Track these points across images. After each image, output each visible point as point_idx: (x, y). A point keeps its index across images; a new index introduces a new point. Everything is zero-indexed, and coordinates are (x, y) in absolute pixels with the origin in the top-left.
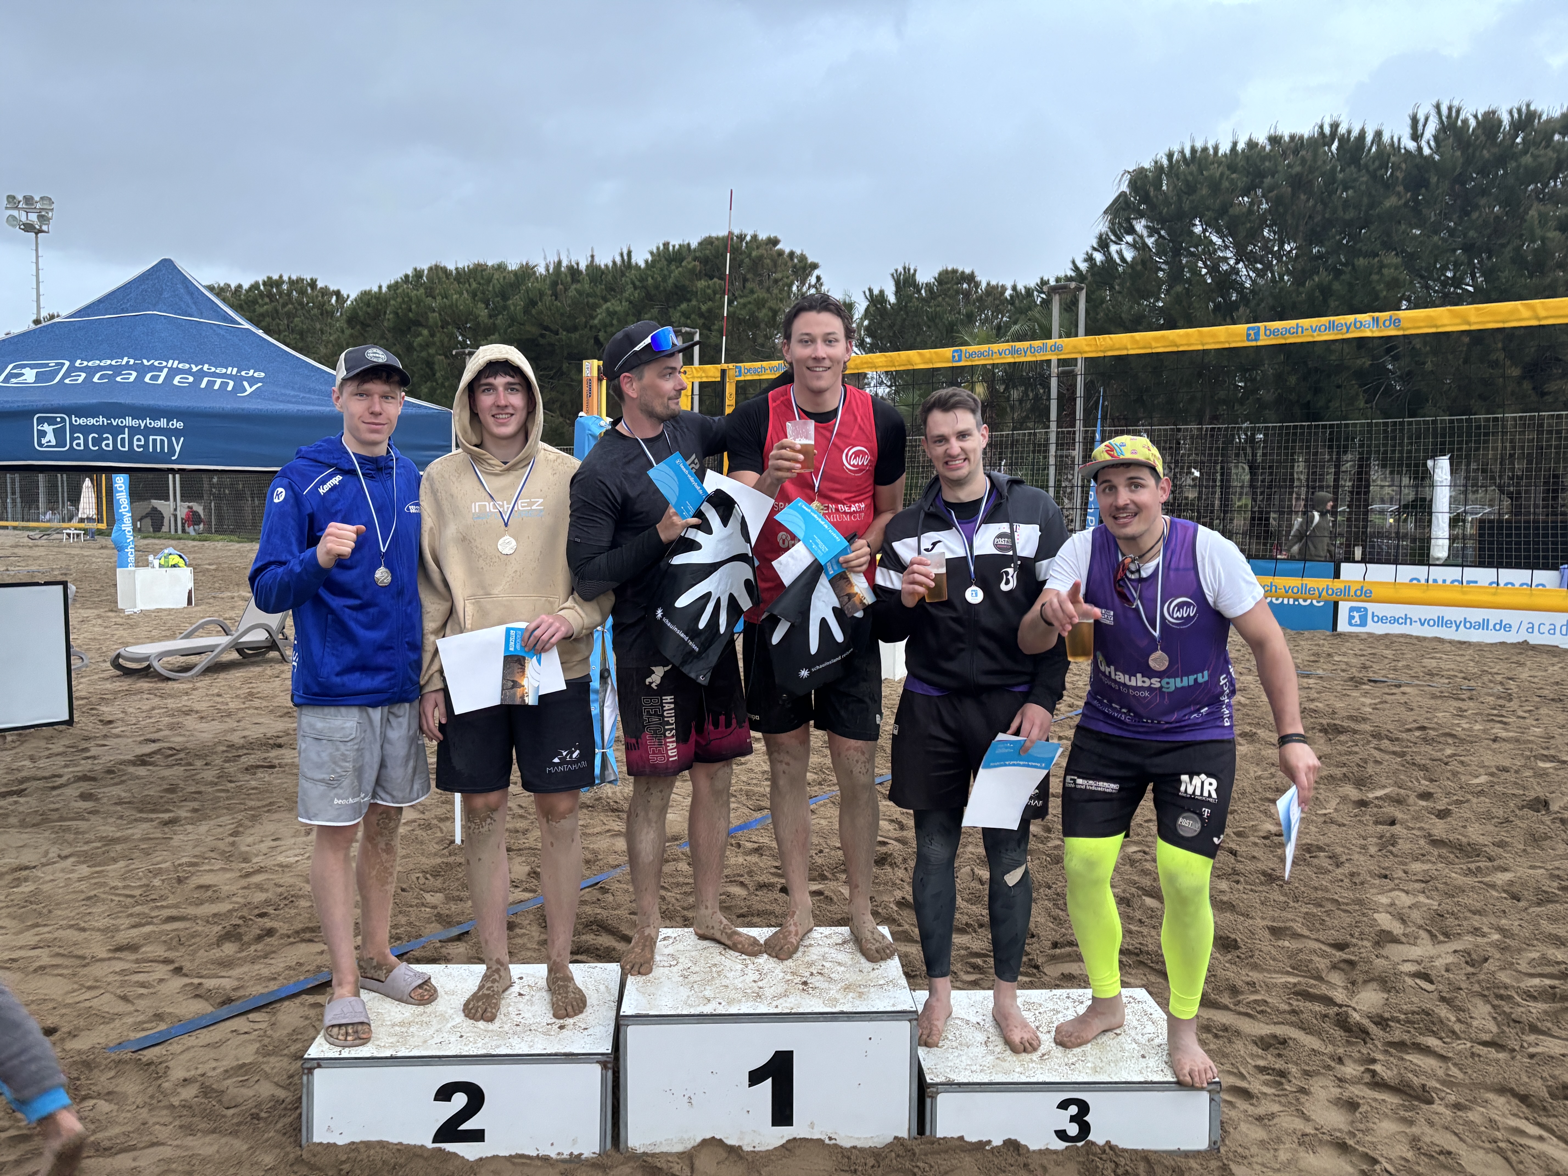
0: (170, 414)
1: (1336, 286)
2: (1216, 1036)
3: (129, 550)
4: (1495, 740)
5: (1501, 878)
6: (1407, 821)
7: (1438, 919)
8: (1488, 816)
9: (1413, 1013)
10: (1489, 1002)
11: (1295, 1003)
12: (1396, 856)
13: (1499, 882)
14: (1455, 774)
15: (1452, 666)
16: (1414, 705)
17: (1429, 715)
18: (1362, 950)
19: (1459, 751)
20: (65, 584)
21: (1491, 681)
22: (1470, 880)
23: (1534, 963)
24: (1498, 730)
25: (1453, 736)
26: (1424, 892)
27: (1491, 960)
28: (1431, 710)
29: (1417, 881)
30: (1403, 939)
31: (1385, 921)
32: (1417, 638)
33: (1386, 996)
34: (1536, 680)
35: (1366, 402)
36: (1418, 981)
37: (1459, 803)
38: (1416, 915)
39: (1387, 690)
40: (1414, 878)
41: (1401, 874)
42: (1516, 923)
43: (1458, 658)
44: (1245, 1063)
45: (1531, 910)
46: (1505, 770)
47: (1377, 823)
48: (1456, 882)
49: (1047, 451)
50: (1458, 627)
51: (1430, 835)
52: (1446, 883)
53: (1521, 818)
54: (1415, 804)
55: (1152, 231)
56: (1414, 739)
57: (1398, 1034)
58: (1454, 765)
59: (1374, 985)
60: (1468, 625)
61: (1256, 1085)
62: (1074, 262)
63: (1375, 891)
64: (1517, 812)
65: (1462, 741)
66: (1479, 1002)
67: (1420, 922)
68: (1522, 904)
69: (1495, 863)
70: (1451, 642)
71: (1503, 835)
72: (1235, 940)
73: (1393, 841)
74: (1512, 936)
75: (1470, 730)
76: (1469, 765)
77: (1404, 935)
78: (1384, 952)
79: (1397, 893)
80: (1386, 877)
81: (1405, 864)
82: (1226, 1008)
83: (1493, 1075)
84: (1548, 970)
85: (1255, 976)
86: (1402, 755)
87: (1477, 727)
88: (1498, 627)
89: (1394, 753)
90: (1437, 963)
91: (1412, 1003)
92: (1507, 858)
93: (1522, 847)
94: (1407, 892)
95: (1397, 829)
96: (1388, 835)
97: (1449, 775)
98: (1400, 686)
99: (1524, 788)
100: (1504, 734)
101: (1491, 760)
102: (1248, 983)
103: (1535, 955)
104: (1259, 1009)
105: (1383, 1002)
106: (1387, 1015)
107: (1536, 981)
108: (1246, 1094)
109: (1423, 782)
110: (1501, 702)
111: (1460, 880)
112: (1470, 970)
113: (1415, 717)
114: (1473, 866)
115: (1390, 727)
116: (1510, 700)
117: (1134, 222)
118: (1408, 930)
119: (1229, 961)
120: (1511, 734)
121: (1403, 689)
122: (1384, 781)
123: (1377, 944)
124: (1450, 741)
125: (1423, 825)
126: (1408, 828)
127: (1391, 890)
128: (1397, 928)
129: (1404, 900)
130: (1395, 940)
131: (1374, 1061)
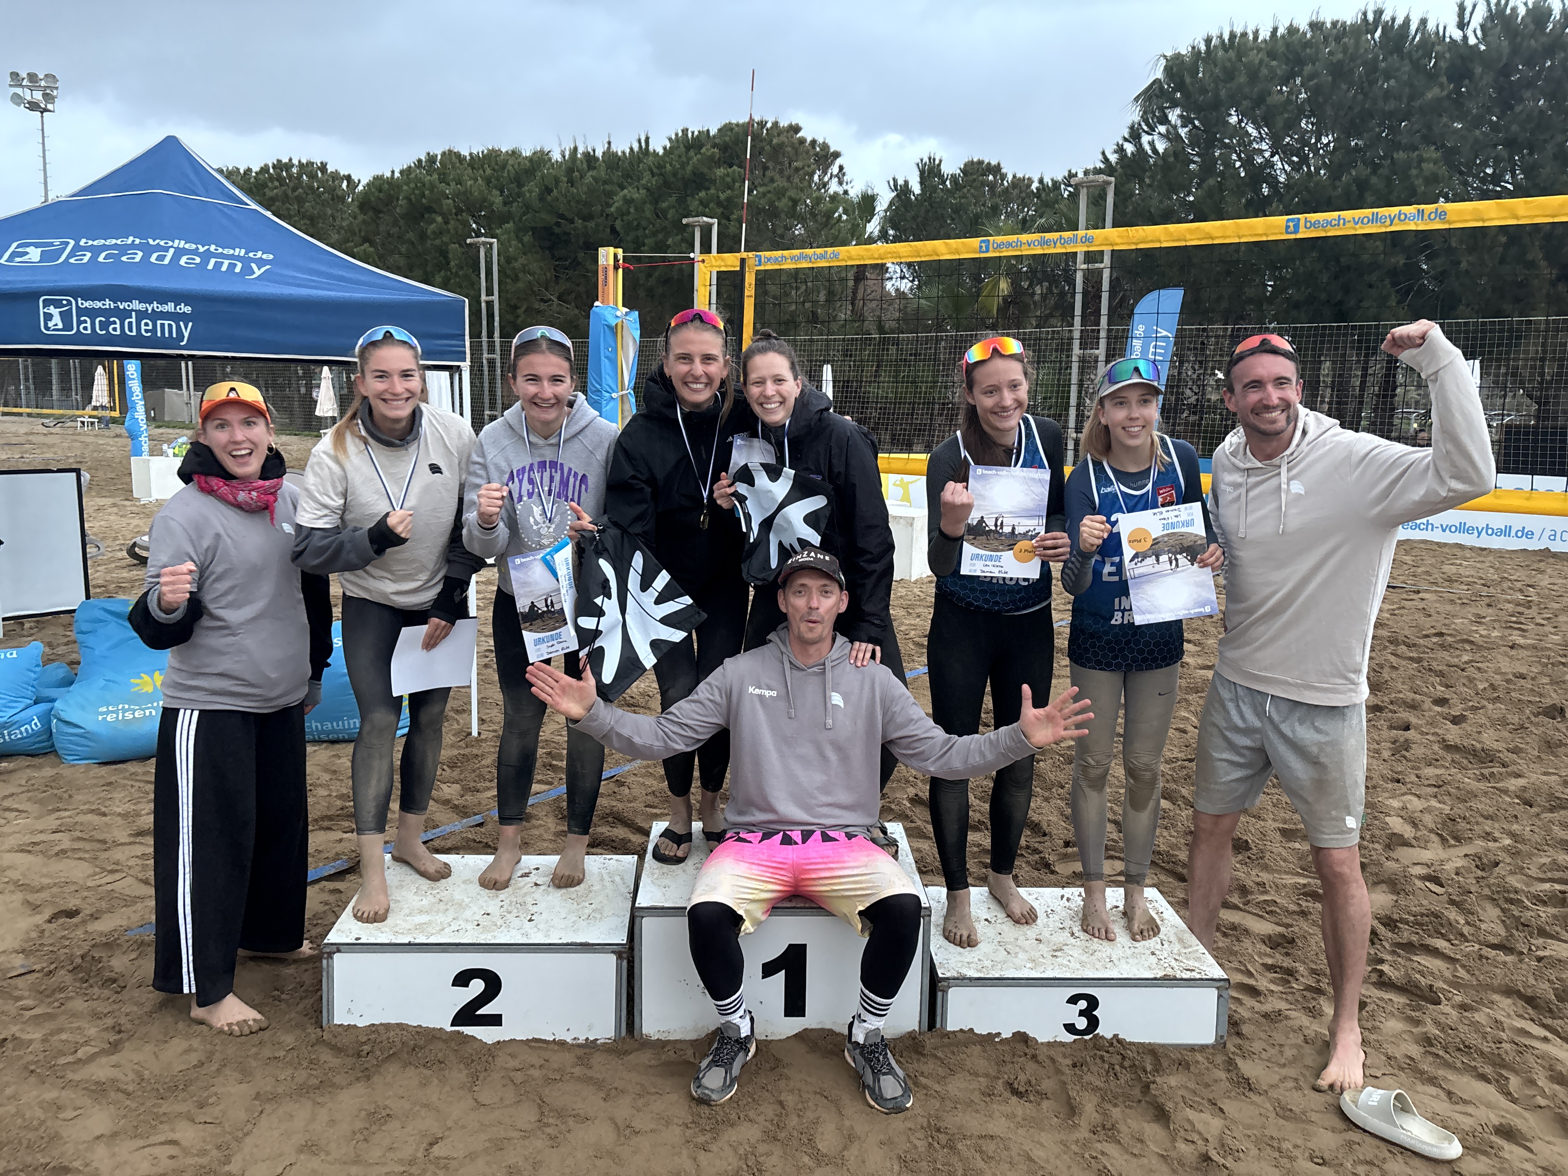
0: (178, 297)
1: (1374, 180)
2: (1225, 935)
3: (143, 439)
4: (1512, 647)
5: (1514, 784)
6: (1421, 726)
7: (1450, 823)
8: (1503, 722)
9: (1422, 915)
10: (1498, 906)
11: (1304, 904)
12: (1410, 761)
13: (1512, 788)
14: (1471, 680)
15: (1472, 573)
16: (1432, 611)
17: (1447, 622)
18: (1373, 853)
19: (1477, 657)
20: (77, 471)
21: (1510, 588)
22: (1483, 786)
23: (1544, 868)
24: (1516, 637)
25: (1472, 642)
26: (1436, 797)
27: (1501, 865)
28: (1449, 615)
29: (1429, 785)
30: (1414, 842)
31: (1396, 824)
32: (1437, 544)
33: (1395, 898)
34: (1555, 588)
35: (1399, 302)
36: (1428, 884)
37: (1474, 709)
38: (1428, 819)
39: (1405, 596)
40: (1426, 782)
41: (1414, 778)
42: (1528, 829)
43: (1478, 565)
44: (1252, 960)
45: (1543, 816)
46: (1522, 677)
47: (1391, 727)
48: (1468, 788)
49: (1070, 350)
50: (1479, 534)
51: (1444, 740)
52: (1458, 788)
53: (1537, 725)
54: (1430, 710)
55: (1186, 121)
56: (1431, 646)
57: (1407, 935)
58: (1471, 671)
59: (1384, 887)
60: (1490, 532)
61: (1263, 983)
62: (1103, 153)
63: (1386, 795)
64: (1533, 718)
65: (1480, 647)
66: (1488, 906)
67: (1431, 825)
68: (1535, 810)
69: (1509, 769)
70: (1471, 549)
71: (1518, 742)
72: (1247, 841)
73: (1407, 745)
74: (1524, 842)
75: (1488, 636)
76: (1486, 672)
77: (1415, 838)
78: (1393, 855)
79: (1409, 797)
80: (1398, 781)
81: (1419, 768)
82: (1236, 907)
83: (1500, 976)
84: (1558, 875)
85: (1265, 877)
86: (1419, 660)
87: (1495, 633)
88: (1520, 534)
89: (1411, 659)
90: (1447, 867)
91: (1421, 905)
92: (1522, 765)
93: (1536, 753)
94: (1419, 797)
95: (1411, 734)
96: (1402, 739)
97: (1464, 681)
98: (1418, 592)
99: (1541, 695)
100: (1521, 641)
101: (1507, 666)
102: (1258, 884)
103: (1545, 860)
104: (1268, 909)
105: (1392, 903)
106: (1396, 916)
107: (1547, 886)
108: (1253, 992)
109: (1439, 688)
110: (1521, 609)
111: (1474, 785)
112: (1480, 873)
113: (1433, 624)
114: (1486, 772)
115: (1407, 633)
116: (1530, 608)
117: (1167, 111)
118: (1419, 834)
119: (1240, 862)
120: (1529, 641)
121: (1421, 595)
122: (1400, 686)
123: (1388, 847)
124: (1468, 647)
125: (1437, 730)
126: (1422, 733)
127: (1403, 794)
128: (1408, 832)
129: (1415, 804)
130: (1406, 844)
131: (1382, 961)
